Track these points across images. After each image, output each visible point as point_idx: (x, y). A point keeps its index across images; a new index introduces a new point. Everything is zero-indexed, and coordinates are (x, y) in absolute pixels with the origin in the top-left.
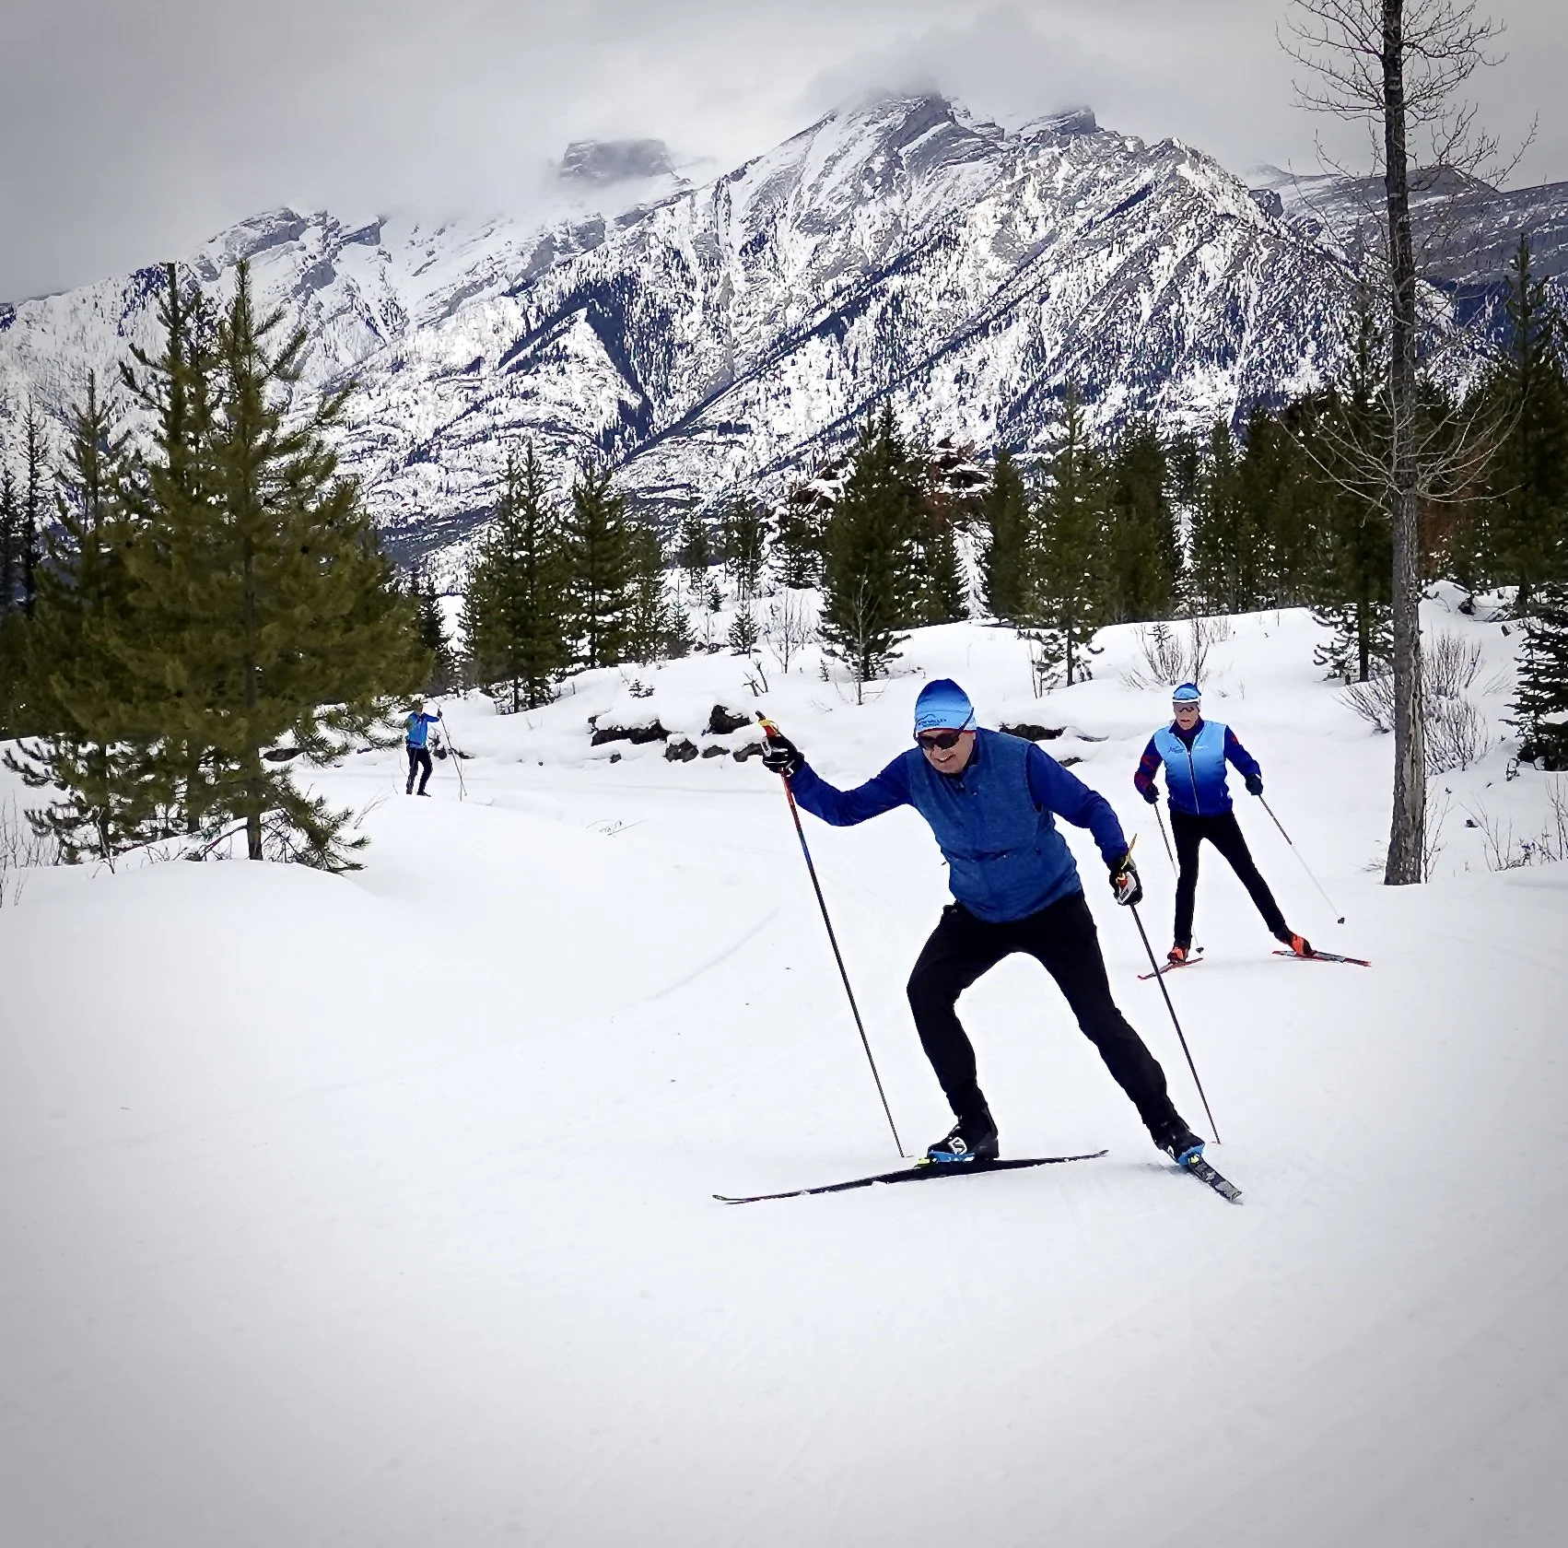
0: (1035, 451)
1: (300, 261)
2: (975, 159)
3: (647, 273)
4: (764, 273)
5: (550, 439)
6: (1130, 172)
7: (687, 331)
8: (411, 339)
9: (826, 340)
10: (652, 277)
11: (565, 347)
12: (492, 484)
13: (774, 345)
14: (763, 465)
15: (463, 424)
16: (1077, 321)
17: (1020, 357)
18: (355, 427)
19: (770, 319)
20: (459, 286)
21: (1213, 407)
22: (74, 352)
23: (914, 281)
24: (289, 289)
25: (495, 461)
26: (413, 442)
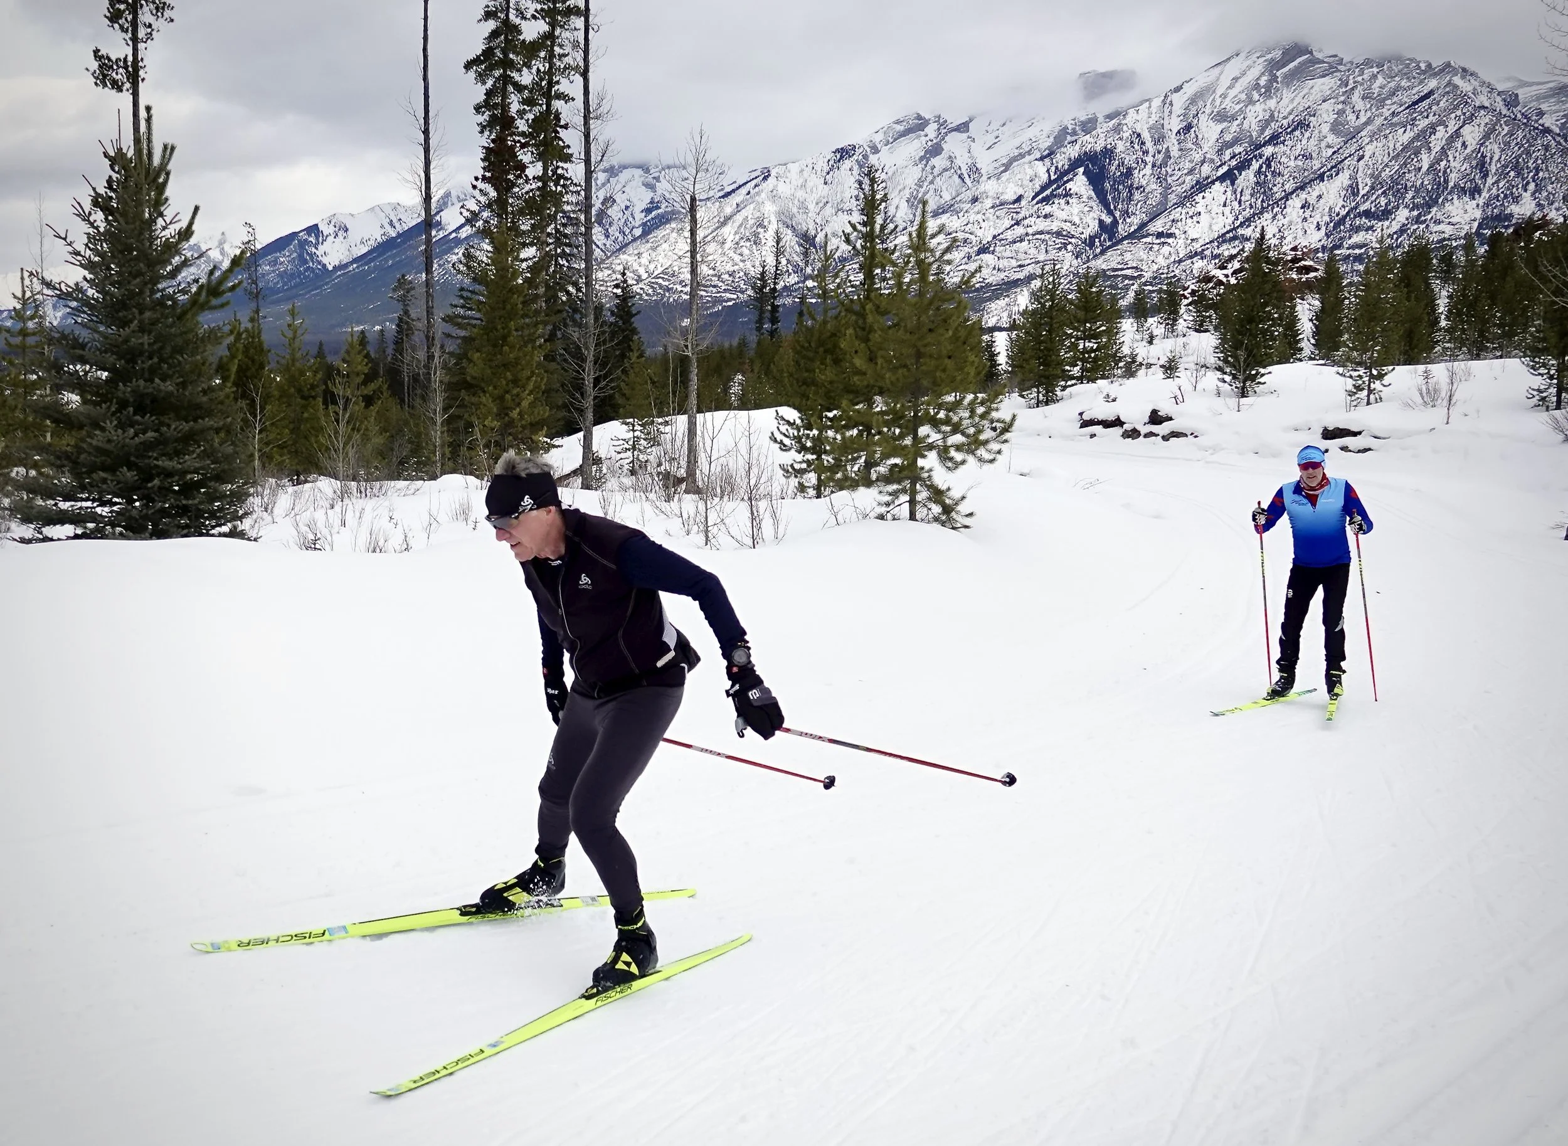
0: (1348, 249)
1: (924, 142)
2: (1324, 76)
3: (1120, 147)
4: (1190, 145)
5: (1058, 241)
6: (1421, 82)
7: (1142, 180)
8: (983, 185)
9: (1224, 184)
10: (1123, 150)
11: (1070, 189)
12: (1023, 266)
13: (1192, 187)
14: (1181, 256)
15: (1009, 232)
16: (1381, 172)
17: (1343, 194)
18: (949, 234)
19: (1191, 172)
20: (1012, 155)
21: (1463, 223)
22: (800, 194)
23: (1281, 148)
24: (917, 158)
25: (1026, 253)
26: (980, 243)
